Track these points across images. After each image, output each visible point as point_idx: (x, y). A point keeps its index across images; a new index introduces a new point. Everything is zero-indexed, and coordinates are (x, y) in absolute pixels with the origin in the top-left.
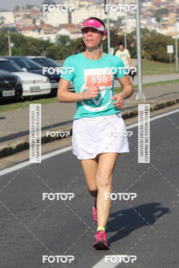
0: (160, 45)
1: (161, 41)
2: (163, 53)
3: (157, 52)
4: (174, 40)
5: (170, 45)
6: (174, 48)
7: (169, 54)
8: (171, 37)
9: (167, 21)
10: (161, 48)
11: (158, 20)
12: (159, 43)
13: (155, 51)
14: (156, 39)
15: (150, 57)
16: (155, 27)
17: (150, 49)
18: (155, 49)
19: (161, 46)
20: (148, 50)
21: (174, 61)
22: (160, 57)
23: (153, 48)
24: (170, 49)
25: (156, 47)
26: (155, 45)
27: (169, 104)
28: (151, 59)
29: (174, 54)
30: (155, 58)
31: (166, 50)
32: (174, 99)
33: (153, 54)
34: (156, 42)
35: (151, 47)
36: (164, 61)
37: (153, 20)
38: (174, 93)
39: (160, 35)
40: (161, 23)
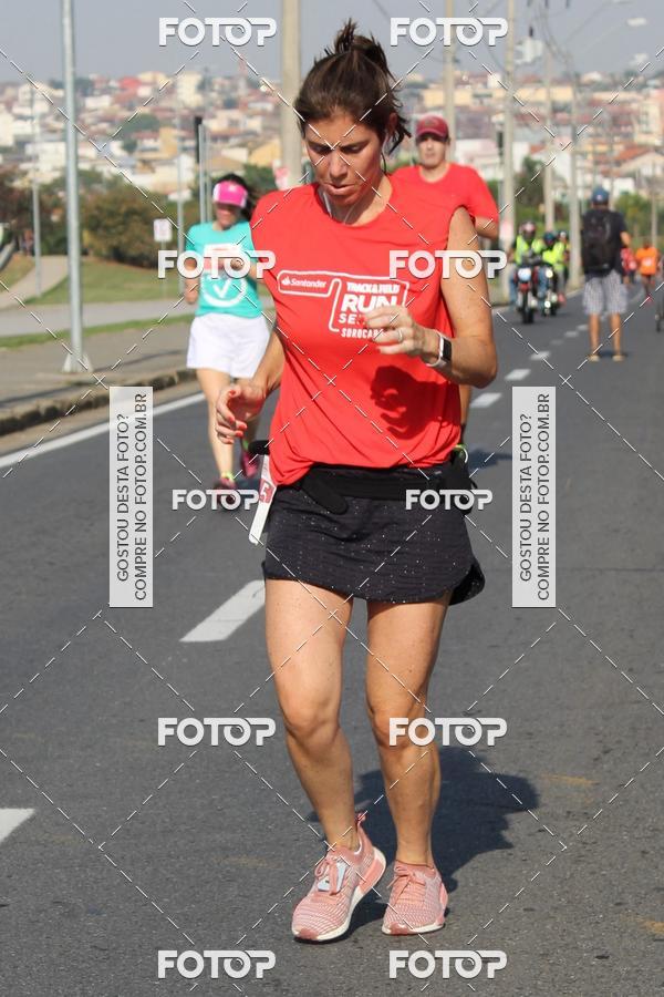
0: (136, 217)
1: (136, 206)
2: (142, 242)
3: (124, 239)
4: (173, 205)
5: (162, 217)
6: (174, 229)
7: (160, 243)
8: (165, 196)
9: (154, 150)
10: (136, 227)
11: (130, 147)
12: (131, 213)
13: (120, 234)
14: (123, 201)
15: (105, 252)
16: (121, 166)
17: (107, 228)
18: (120, 228)
19: (136, 220)
20: (101, 232)
22: (133, 252)
23: (114, 227)
24: (163, 231)
25: (123, 223)
26: (120, 219)
28: (107, 258)
29: (174, 243)
30: (119, 256)
31: (151, 232)
32: (173, 372)
33: (115, 242)
34: (123, 209)
35: (110, 222)
36: (145, 263)
37: (116, 147)
38: (174, 353)
39: (133, 191)
40: (137, 155)
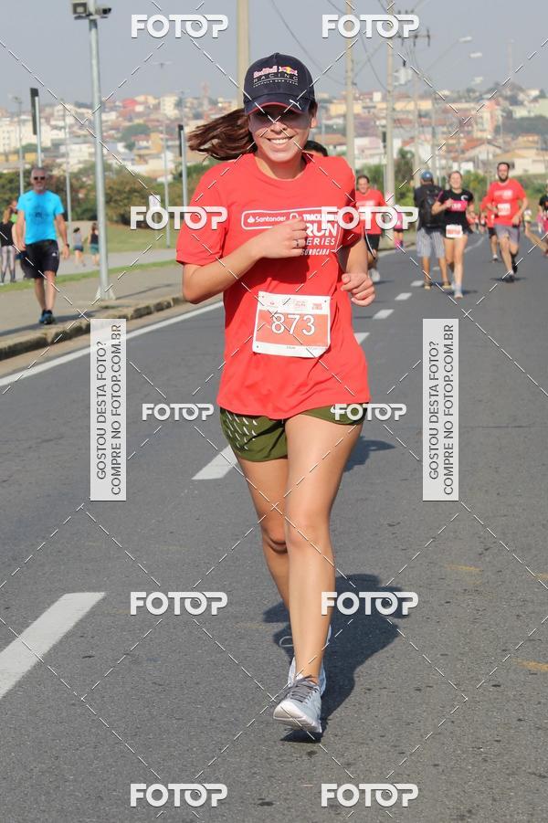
0: (136, 194)
1: (136, 187)
4: (161, 185)
5: (153, 194)
8: (156, 180)
9: (147, 148)
10: (137, 201)
11: (130, 147)
12: (132, 191)
14: (127, 183)
15: (115, 218)
16: (124, 160)
17: (116, 201)
18: (126, 201)
19: (136, 197)
20: (112, 204)
25: (128, 198)
26: (125, 195)
28: (117, 222)
30: (124, 220)
31: (147, 204)
33: (122, 212)
34: (127, 189)
35: (117, 197)
37: (120, 147)
39: (135, 177)
40: (135, 151)
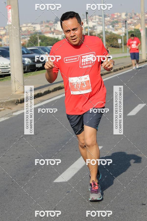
0: (115, 39)
1: (115, 37)
2: (116, 43)
3: (113, 43)
4: (122, 36)
5: (119, 39)
6: (122, 41)
7: (119, 44)
8: (120, 35)
9: (118, 27)
10: (115, 41)
11: (113, 26)
12: (114, 38)
13: (112, 42)
14: (112, 36)
16: (112, 30)
17: (110, 41)
18: (112, 41)
20: (108, 42)
21: (121, 47)
22: (114, 45)
23: (111, 41)
24: (120, 41)
26: (112, 39)
27: (120, 69)
29: (122, 43)
31: (117, 41)
32: (123, 67)
33: (111, 44)
34: (112, 38)
35: (110, 40)
36: (117, 47)
37: (111, 27)
38: (123, 63)
39: (114, 34)
40: (115, 28)
